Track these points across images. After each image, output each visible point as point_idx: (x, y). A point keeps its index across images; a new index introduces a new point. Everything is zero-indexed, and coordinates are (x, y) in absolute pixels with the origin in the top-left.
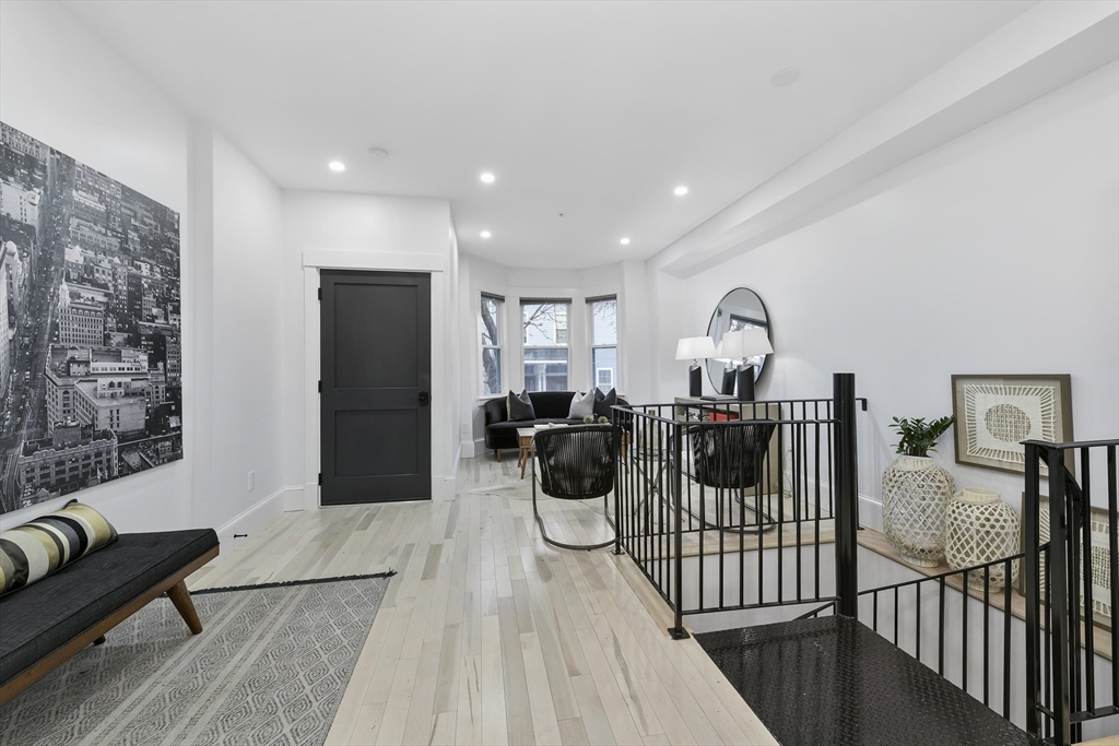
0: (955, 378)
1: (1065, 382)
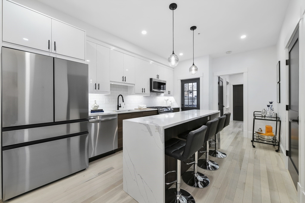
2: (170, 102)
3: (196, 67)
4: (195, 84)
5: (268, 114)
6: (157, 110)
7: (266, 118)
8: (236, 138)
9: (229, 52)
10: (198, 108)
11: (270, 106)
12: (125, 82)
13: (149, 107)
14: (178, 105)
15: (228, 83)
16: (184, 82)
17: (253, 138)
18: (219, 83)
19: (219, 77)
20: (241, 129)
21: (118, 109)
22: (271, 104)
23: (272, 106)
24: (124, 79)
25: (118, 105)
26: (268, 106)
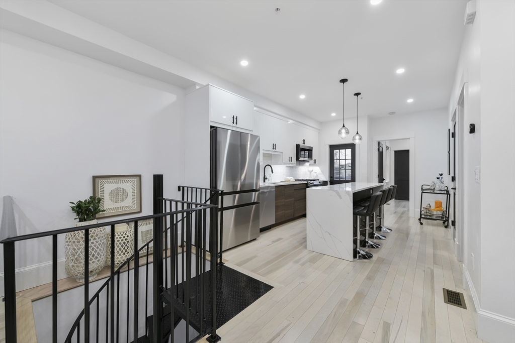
0: (95, 178)
1: (140, 176)
2: (315, 174)
3: (360, 136)
4: (349, 151)
5: (437, 187)
6: (307, 184)
7: (436, 191)
8: (400, 217)
9: (393, 113)
10: (353, 180)
11: (440, 179)
12: (275, 150)
13: (297, 180)
14: (326, 178)
15: (387, 148)
16: (333, 148)
17: (421, 215)
18: (379, 149)
19: (379, 142)
20: (405, 209)
21: (264, 181)
22: (441, 176)
23: (442, 178)
24: (274, 146)
25: (264, 177)
26: (438, 178)
